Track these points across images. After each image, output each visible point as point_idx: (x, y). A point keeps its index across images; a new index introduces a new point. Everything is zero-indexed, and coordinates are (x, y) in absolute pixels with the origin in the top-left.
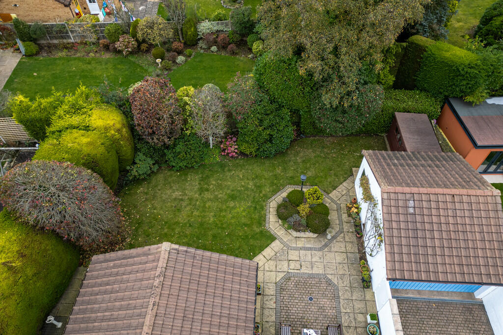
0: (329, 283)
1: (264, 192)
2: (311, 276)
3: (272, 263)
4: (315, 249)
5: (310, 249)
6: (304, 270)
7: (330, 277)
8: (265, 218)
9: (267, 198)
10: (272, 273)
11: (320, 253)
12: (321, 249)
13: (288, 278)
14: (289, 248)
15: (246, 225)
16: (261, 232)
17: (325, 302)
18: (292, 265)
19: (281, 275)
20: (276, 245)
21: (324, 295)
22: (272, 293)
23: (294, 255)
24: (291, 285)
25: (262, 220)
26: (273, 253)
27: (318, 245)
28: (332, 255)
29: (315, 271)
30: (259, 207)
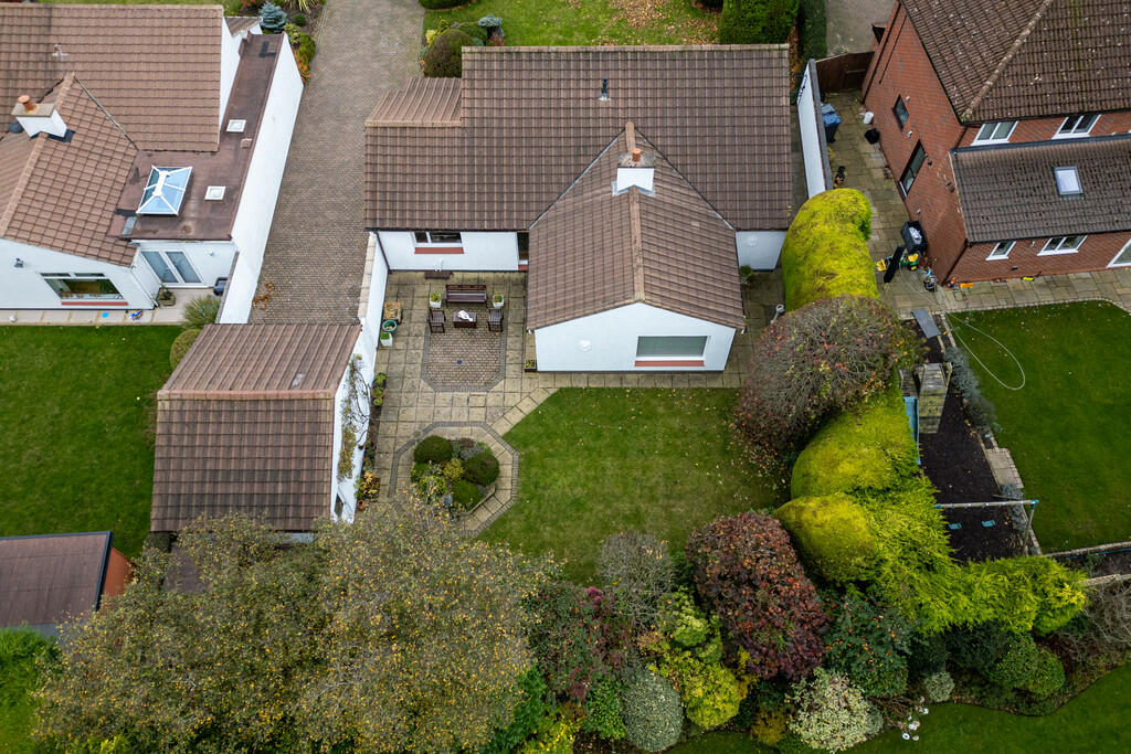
0: (432, 382)
1: (522, 517)
2: (455, 388)
3: (511, 403)
4: (444, 424)
5: (452, 424)
6: (465, 395)
7: (430, 389)
8: (520, 469)
9: (517, 508)
10: (510, 390)
11: (437, 419)
12: (436, 424)
13: (488, 385)
14: (483, 424)
15: (552, 456)
16: (526, 445)
17: (441, 359)
18: (480, 401)
19: (495, 388)
20: (503, 428)
21: (441, 367)
22: (511, 366)
23: (478, 415)
24: (484, 377)
25: (525, 464)
26: (507, 416)
27: (438, 432)
28: (421, 417)
29: (449, 395)
30: (530, 488)
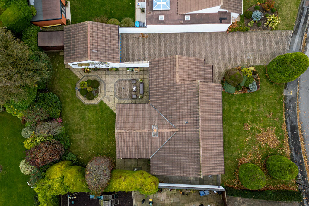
0: (117, 82)
1: (81, 106)
2: (115, 88)
3: (111, 102)
4: (105, 86)
5: (105, 88)
6: (113, 90)
7: (115, 82)
8: (93, 105)
9: (83, 105)
10: (115, 101)
11: (106, 84)
12: (105, 84)
13: (117, 96)
14: (105, 95)
15: (96, 112)
16: (99, 106)
17: (124, 84)
18: (112, 94)
19: (116, 98)
20: (104, 100)
21: (122, 84)
22: (122, 101)
23: (108, 94)
24: (119, 95)
25: (94, 106)
26: (108, 101)
27: (103, 85)
28: (107, 80)
29: (113, 86)
30: (88, 107)
